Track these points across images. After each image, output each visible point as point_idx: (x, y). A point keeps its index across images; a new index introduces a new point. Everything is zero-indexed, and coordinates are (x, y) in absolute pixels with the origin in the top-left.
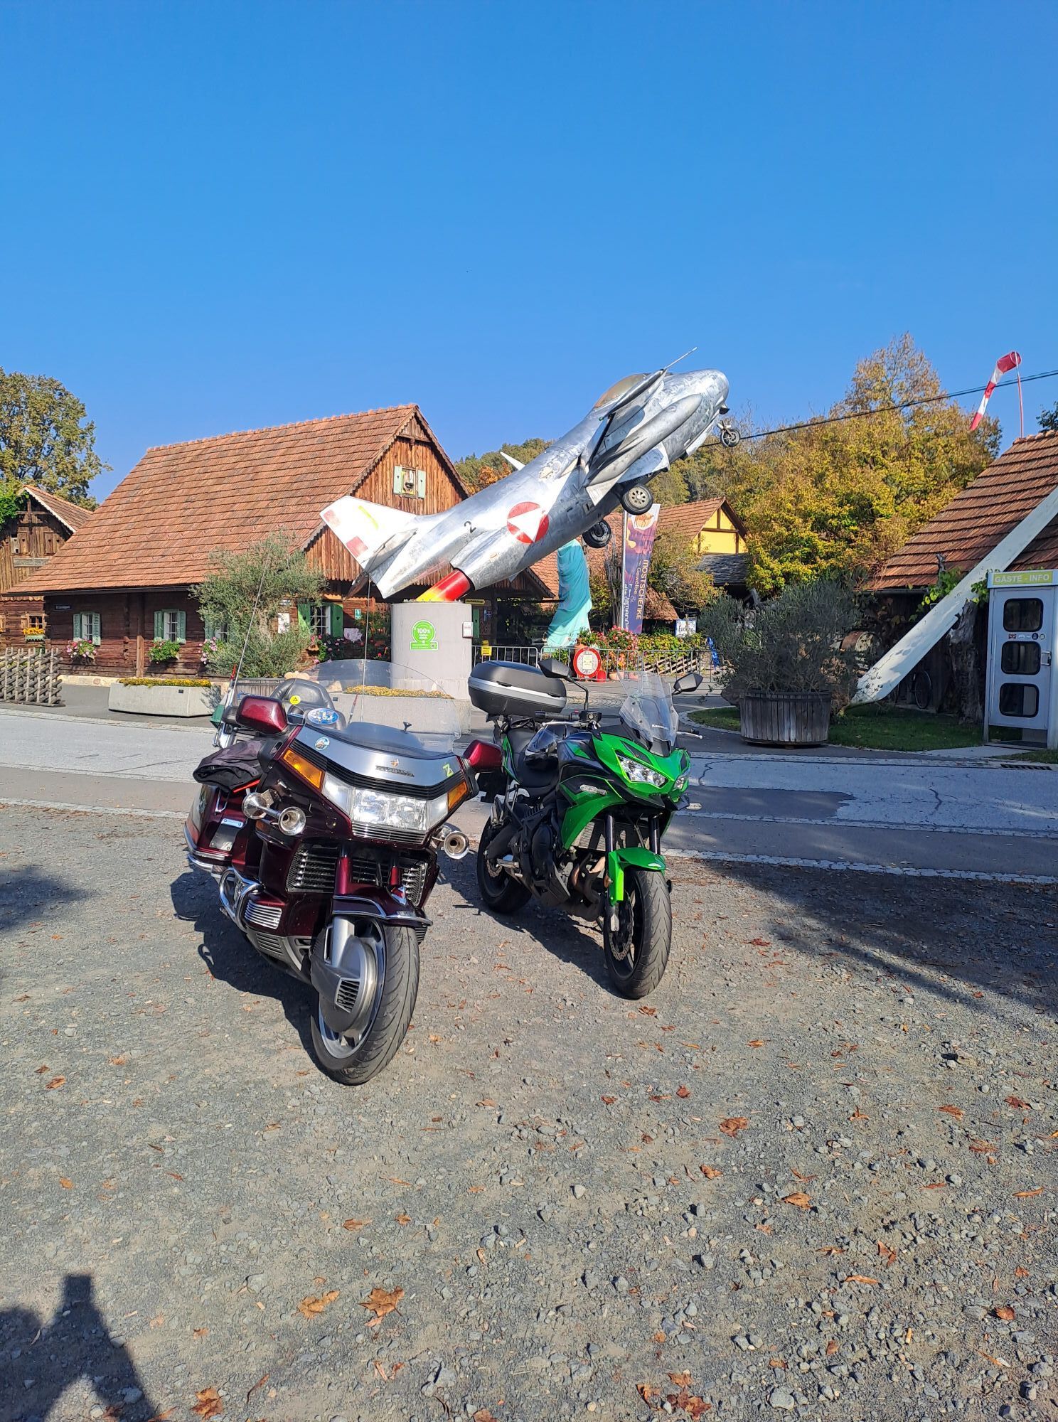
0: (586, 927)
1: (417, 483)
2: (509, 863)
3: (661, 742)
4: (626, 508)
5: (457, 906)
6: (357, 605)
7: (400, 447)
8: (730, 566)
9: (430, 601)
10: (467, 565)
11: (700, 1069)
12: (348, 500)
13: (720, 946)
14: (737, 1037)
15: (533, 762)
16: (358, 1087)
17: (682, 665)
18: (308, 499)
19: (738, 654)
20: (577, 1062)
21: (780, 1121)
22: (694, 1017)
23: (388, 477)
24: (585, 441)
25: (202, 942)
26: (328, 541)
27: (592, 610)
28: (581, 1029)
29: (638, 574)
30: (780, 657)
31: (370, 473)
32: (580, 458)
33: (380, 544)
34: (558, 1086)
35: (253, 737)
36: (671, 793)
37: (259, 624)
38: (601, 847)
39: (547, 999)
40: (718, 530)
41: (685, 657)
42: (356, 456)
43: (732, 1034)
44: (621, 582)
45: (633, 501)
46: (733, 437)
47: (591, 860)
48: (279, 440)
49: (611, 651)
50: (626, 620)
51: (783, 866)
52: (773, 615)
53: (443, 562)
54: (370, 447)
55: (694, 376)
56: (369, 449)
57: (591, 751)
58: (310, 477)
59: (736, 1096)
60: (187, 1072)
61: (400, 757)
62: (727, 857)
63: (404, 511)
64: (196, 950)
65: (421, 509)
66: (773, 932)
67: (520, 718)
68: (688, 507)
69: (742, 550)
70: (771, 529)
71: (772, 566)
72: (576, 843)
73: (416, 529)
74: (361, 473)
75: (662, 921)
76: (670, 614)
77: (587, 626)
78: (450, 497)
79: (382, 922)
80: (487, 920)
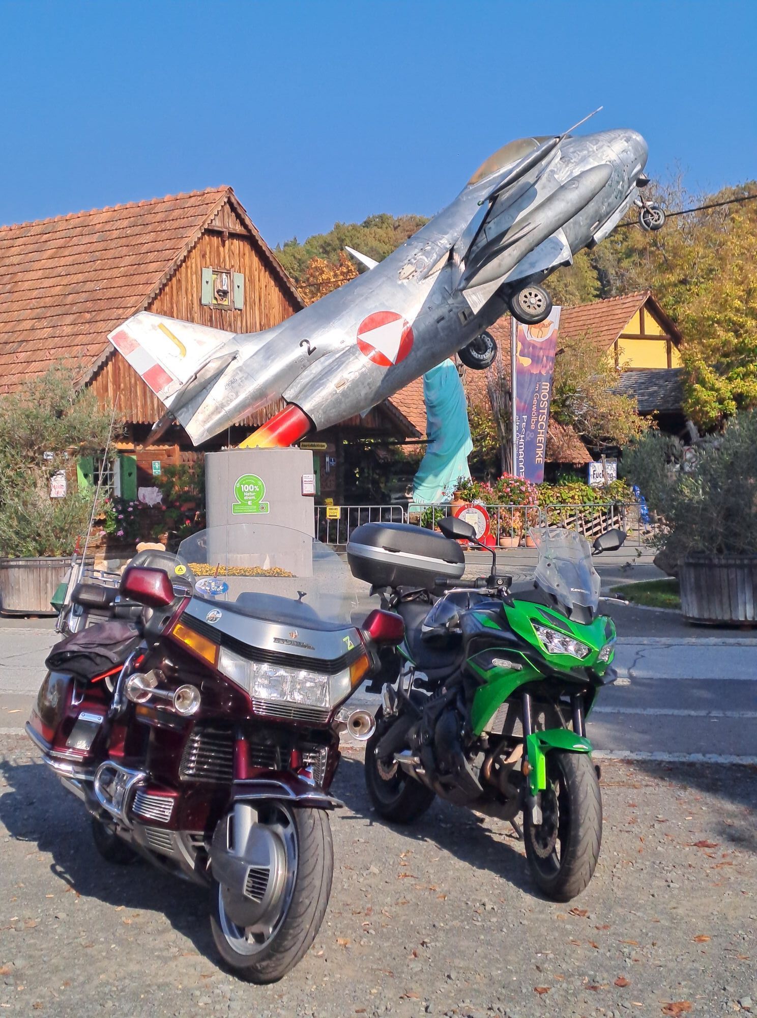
0: (500, 834)
1: (233, 290)
2: (407, 759)
3: (582, 609)
4: (514, 314)
5: (343, 818)
6: (156, 456)
7: (210, 243)
8: (660, 386)
9: (257, 448)
10: (306, 397)
11: (640, 963)
12: (144, 316)
13: (659, 848)
14: (679, 934)
15: (431, 640)
16: (271, 986)
17: (599, 524)
18: (88, 316)
19: (673, 507)
20: (504, 960)
21: (726, 1003)
22: (631, 917)
23: (194, 284)
24: (458, 229)
25: (54, 862)
26: (116, 370)
27: (472, 453)
28: (505, 930)
29: (535, 402)
30: (728, 509)
31: (170, 280)
32: (452, 251)
33: (192, 373)
34: (486, 981)
35: (107, 619)
36: (596, 665)
37: (35, 486)
38: (517, 732)
39: (463, 904)
40: (642, 336)
41: (604, 514)
42: (151, 256)
43: (674, 931)
44: (511, 414)
45: (524, 306)
46: (656, 217)
47: (506, 749)
48: (45, 237)
49: (502, 507)
50: (521, 465)
51: (734, 765)
52: (715, 454)
53: (272, 395)
54: (168, 244)
55: (601, 138)
56: (168, 246)
57: (503, 620)
58: (90, 286)
59: (680, 984)
60: (81, 979)
61: (297, 629)
62: (665, 757)
63: (216, 328)
64: (49, 869)
65: (239, 323)
66: (721, 833)
67: (412, 590)
68: (600, 305)
69: (676, 364)
70: (713, 335)
71: (718, 385)
72: (488, 728)
73: (237, 352)
74: (158, 279)
75: (591, 807)
76: (579, 454)
77: (467, 474)
78: (277, 307)
79: (291, 804)
80: (382, 832)
